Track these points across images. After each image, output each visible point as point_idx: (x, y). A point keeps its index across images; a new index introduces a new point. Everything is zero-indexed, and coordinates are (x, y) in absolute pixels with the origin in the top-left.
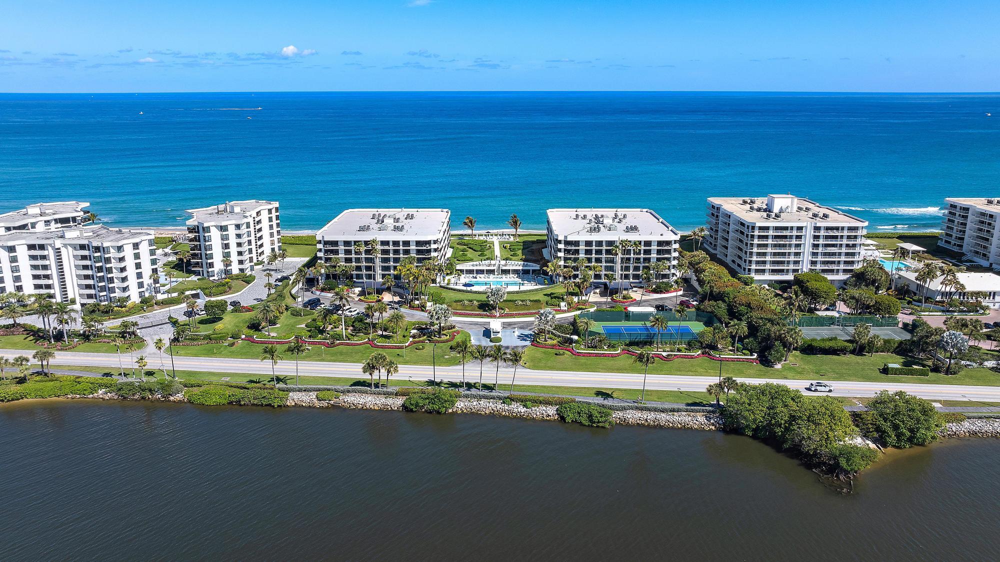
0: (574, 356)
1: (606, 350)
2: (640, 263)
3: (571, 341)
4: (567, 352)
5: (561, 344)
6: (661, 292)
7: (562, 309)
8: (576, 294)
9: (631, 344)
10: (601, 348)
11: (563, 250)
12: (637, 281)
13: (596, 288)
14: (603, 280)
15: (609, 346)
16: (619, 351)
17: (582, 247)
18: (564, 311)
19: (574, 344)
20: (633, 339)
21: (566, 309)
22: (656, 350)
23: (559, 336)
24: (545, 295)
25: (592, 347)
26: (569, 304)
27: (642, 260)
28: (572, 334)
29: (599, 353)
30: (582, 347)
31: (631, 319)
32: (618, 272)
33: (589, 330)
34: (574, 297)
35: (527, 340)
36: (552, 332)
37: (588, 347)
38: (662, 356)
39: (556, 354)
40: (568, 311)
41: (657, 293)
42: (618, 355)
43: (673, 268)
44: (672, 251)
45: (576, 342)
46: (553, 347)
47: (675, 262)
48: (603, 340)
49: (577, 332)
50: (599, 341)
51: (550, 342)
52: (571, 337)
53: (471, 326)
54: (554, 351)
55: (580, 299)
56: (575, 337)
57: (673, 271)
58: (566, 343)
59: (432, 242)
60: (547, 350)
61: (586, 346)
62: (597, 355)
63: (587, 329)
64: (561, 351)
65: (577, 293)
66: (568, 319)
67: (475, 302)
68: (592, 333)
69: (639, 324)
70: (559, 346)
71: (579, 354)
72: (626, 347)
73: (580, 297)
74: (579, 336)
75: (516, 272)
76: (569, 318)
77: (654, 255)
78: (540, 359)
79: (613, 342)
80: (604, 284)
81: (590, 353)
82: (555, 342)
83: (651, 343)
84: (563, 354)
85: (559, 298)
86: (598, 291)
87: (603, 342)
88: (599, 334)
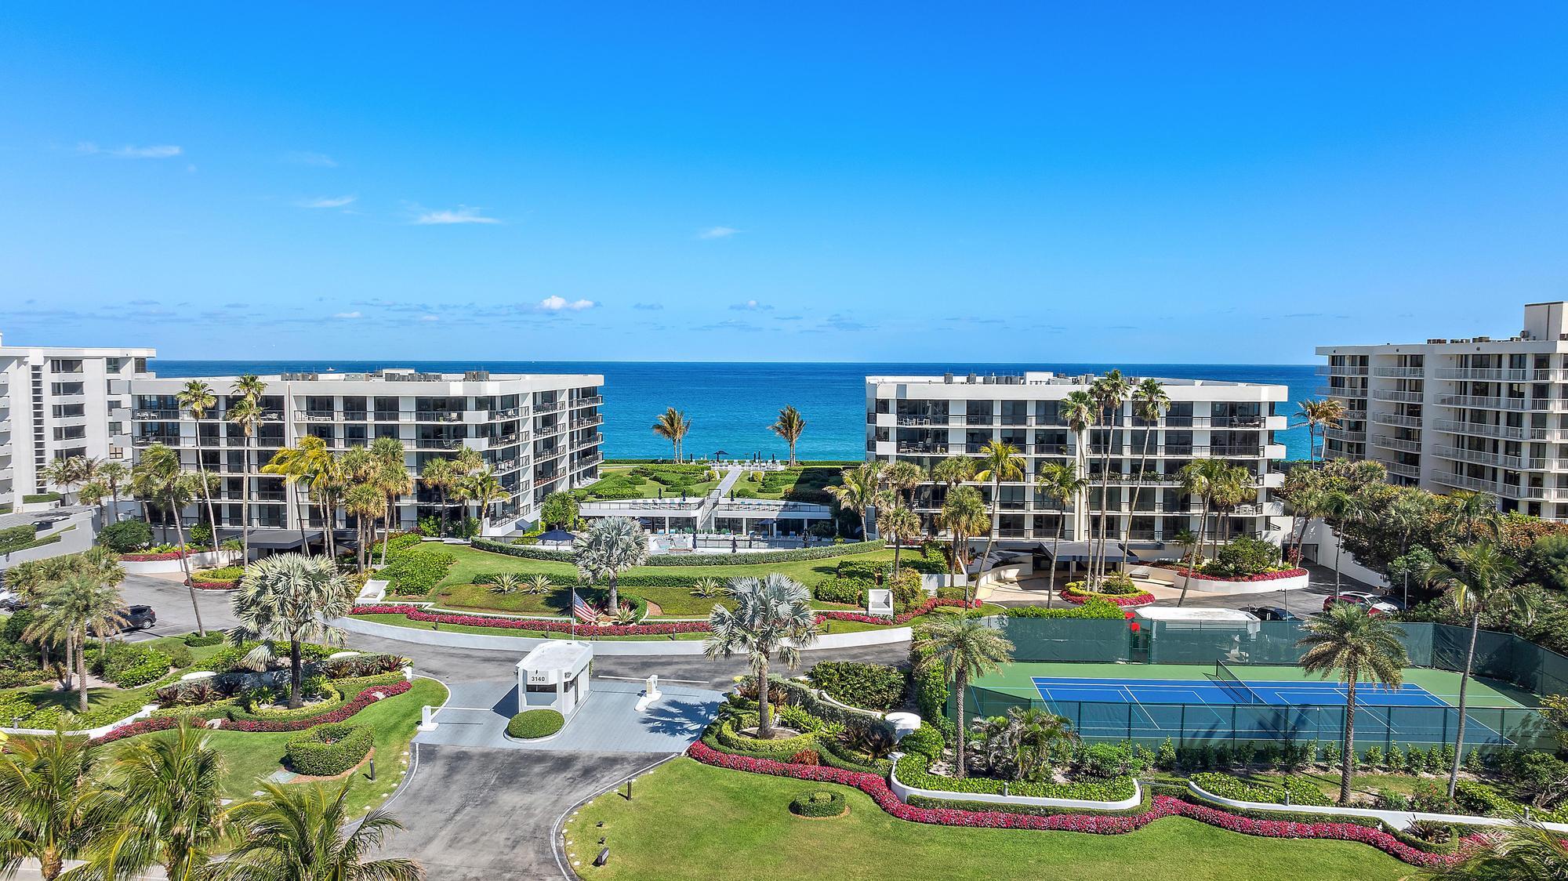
0: (888, 823)
1: (1063, 792)
2: (1154, 478)
3: (882, 740)
4: (853, 796)
5: (833, 750)
6: (1238, 575)
7: (872, 610)
8: (931, 569)
9: (1191, 761)
10: (1038, 779)
11: (893, 435)
12: (1146, 542)
13: (1005, 563)
14: (1030, 537)
15: (1075, 769)
16: (1134, 802)
17: (957, 425)
18: (881, 622)
19: (899, 755)
20: (1195, 734)
21: (889, 611)
22: (1336, 795)
23: (832, 715)
24: (818, 570)
25: (990, 773)
26: (902, 596)
27: (1160, 470)
28: (897, 707)
29: (1026, 810)
30: (940, 769)
31: (1154, 653)
32: (1080, 511)
33: (973, 680)
34: (925, 576)
35: (683, 731)
36: (805, 695)
37: (973, 773)
38: (1387, 830)
39: (795, 808)
40: (896, 621)
41: (1225, 576)
42: (1136, 820)
43: (1269, 500)
44: (1264, 439)
45: (911, 743)
46: (791, 765)
47: (1275, 480)
48: (1050, 735)
49: (921, 695)
50: (1024, 741)
51: (785, 740)
52: (891, 717)
53: (486, 665)
54: (789, 788)
55: (947, 584)
56: (908, 721)
57: (1268, 509)
58: (856, 748)
59: (471, 404)
60: (756, 779)
61: (956, 763)
62: (1018, 819)
63: (961, 674)
64: (823, 792)
65: (936, 565)
66: (892, 651)
67: (540, 581)
68: (986, 701)
69: (1197, 673)
70: (824, 763)
71: (916, 811)
72: (1166, 776)
73: (947, 577)
74: (927, 715)
75: (760, 527)
76: (898, 648)
77: (1201, 453)
78: (698, 836)
79: (1100, 749)
80: (1034, 551)
81: (974, 807)
82: (805, 741)
83: (1292, 759)
84: (834, 807)
85: (864, 575)
86: (1012, 573)
87: (1046, 746)
88: (1026, 704)
